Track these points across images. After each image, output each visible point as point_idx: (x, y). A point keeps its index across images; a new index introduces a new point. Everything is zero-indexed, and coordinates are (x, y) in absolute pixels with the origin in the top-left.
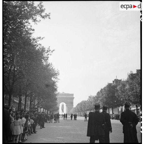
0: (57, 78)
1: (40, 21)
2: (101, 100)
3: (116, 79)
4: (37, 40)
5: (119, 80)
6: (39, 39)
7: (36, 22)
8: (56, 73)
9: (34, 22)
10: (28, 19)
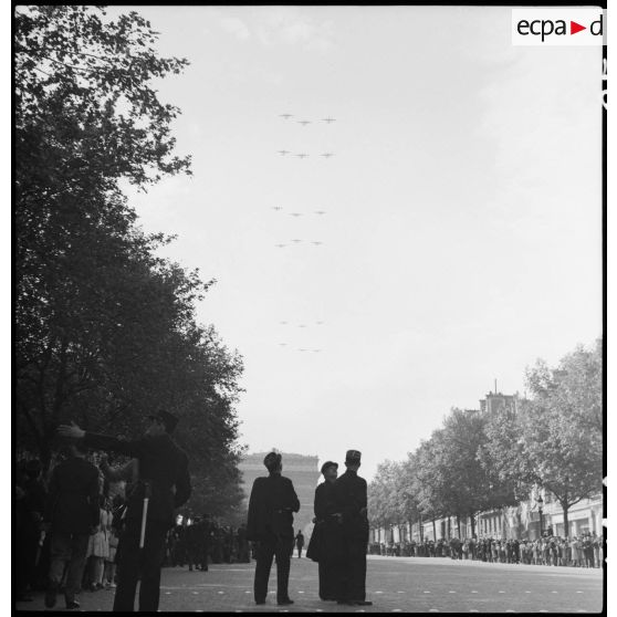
0: (232, 384)
1: (158, 178)
2: (423, 480)
3: (494, 392)
4: (150, 246)
5: (506, 397)
6: (156, 242)
7: (142, 183)
8: (230, 364)
9: (136, 186)
10: (115, 174)
